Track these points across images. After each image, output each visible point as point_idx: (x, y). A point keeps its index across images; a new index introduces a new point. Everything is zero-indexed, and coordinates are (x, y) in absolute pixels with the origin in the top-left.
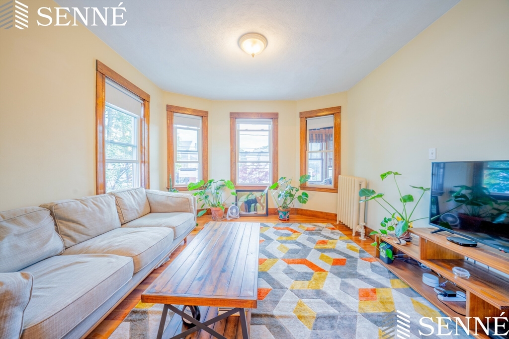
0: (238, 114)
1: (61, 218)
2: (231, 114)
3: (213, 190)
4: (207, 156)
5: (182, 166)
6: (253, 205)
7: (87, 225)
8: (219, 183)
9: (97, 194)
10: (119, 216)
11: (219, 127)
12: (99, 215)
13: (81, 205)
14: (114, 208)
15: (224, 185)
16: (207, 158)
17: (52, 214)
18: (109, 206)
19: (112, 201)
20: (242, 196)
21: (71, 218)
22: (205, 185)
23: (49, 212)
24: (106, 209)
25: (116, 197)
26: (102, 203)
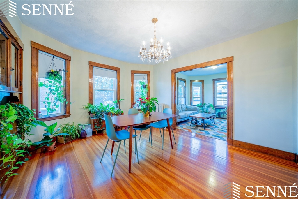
0: (216, 79)
2: (213, 80)
3: (206, 107)
4: (204, 95)
5: (195, 99)
6: (222, 114)
8: (208, 105)
11: (209, 85)
15: (210, 106)
16: (204, 96)
20: (217, 110)
22: (202, 105)
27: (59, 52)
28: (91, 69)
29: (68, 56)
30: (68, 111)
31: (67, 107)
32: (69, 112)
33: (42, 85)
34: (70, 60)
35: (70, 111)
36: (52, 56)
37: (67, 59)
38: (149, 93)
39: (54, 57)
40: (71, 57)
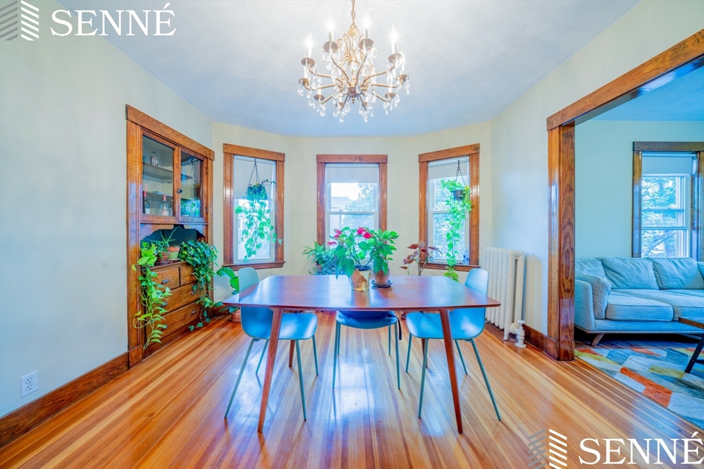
1: (609, 269)
7: (626, 277)
9: (632, 256)
10: (657, 280)
12: (637, 273)
13: (621, 262)
14: (652, 272)
17: (603, 264)
18: (646, 268)
19: (650, 265)
21: (615, 269)
23: (601, 263)
24: (643, 270)
25: (654, 263)
26: (639, 264)
27: (264, 151)
28: (321, 169)
29: (279, 154)
30: (279, 256)
31: (279, 249)
32: (282, 259)
33: (239, 211)
34: (283, 162)
35: (283, 257)
36: (254, 159)
37: (278, 160)
38: (474, 215)
39: (257, 160)
40: (284, 154)
